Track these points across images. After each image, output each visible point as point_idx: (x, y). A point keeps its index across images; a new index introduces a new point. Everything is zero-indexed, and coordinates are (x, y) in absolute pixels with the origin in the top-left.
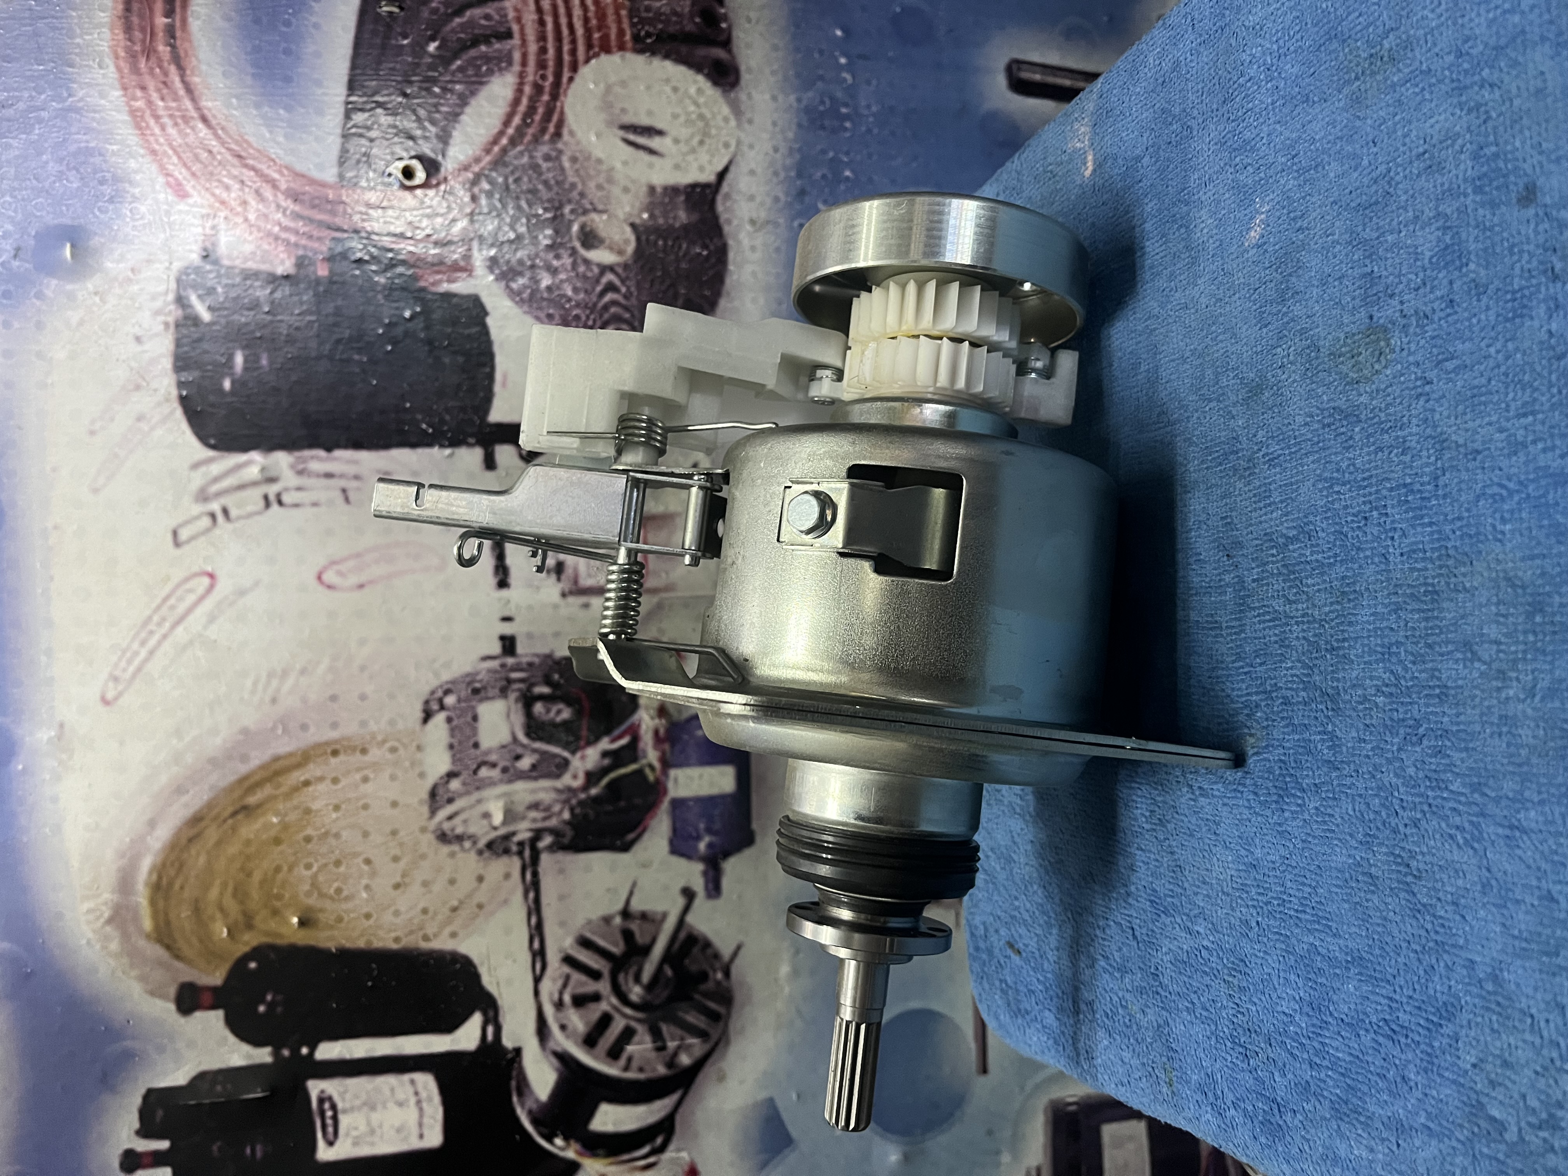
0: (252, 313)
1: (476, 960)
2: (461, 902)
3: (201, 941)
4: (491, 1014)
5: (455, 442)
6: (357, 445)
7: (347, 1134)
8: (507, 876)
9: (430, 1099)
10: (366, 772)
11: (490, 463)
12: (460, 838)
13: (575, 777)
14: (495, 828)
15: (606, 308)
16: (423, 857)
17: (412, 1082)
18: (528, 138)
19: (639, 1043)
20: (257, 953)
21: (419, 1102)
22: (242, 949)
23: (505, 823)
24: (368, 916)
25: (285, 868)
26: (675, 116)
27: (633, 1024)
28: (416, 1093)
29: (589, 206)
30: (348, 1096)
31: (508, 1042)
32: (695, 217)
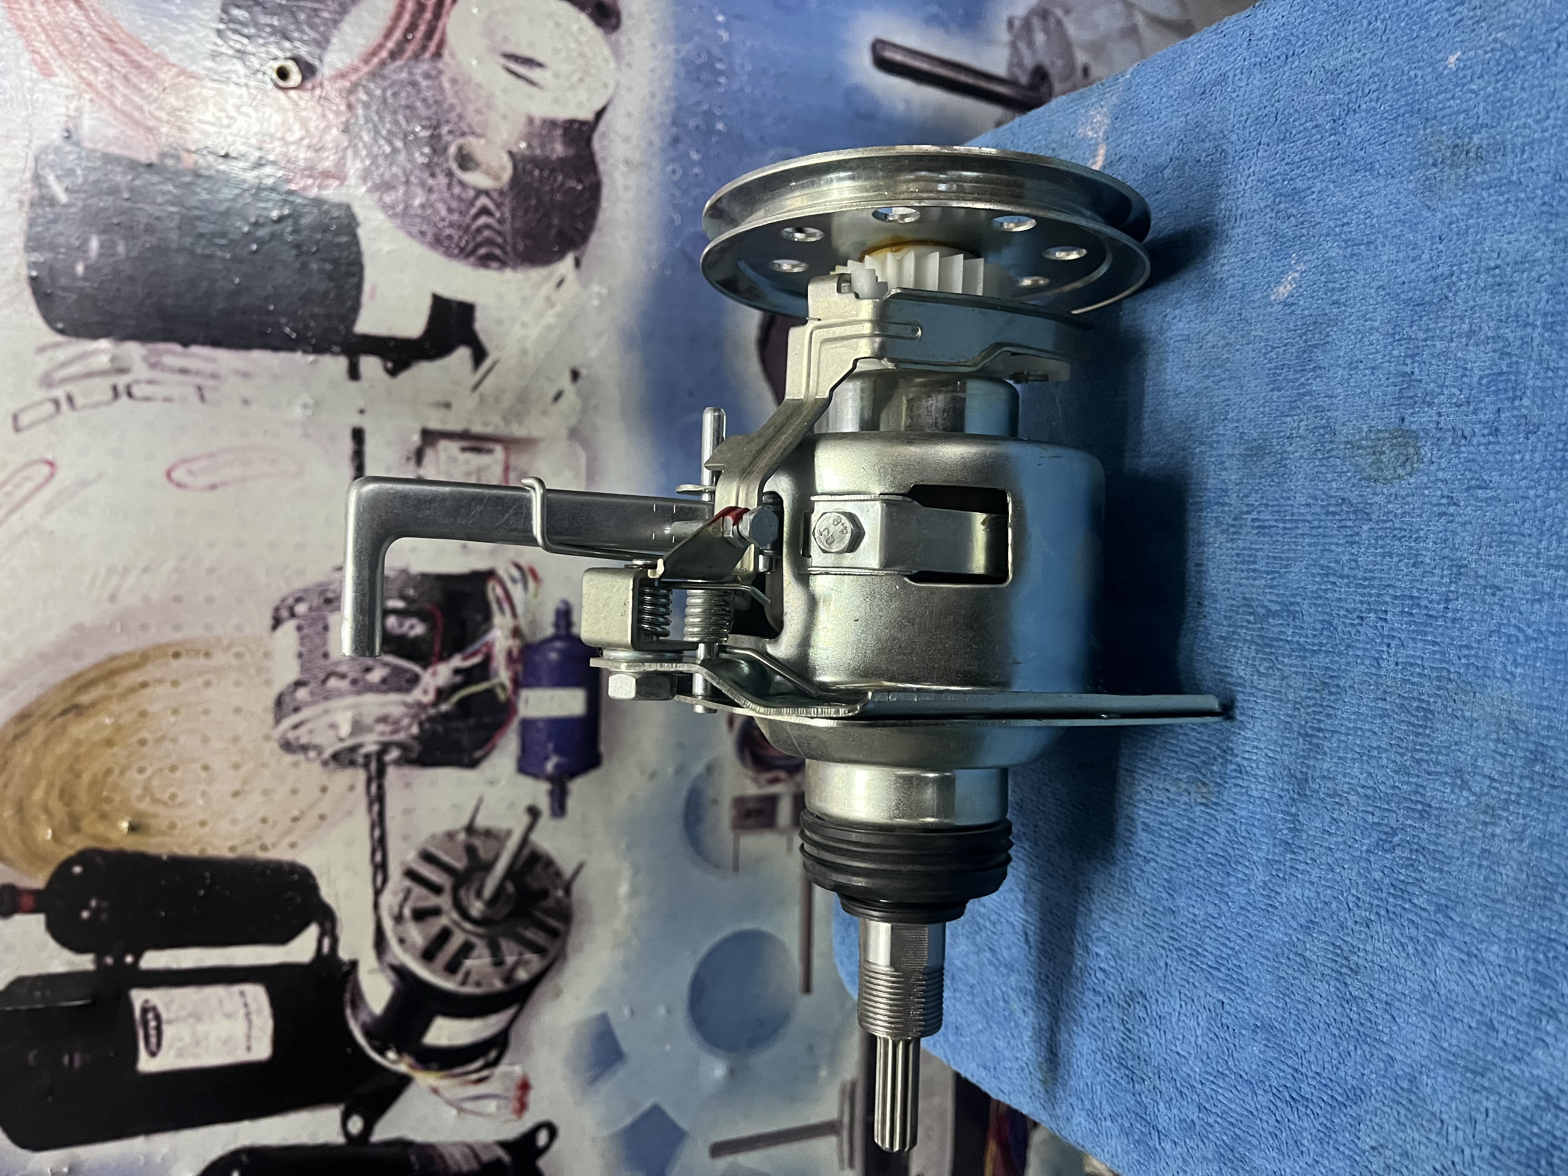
0: (111, 199)
1: (315, 872)
2: (303, 813)
3: (24, 841)
4: (328, 925)
5: (320, 349)
6: (216, 343)
7: (171, 1046)
8: (352, 788)
9: (259, 1012)
10: (207, 677)
11: (354, 373)
12: (305, 748)
13: (425, 692)
14: (341, 740)
15: (479, 230)
16: (264, 765)
17: (242, 994)
18: (408, 53)
19: (479, 957)
20: (82, 857)
21: (248, 1015)
22: (66, 852)
23: (352, 734)
24: (203, 824)
25: (117, 771)
26: (557, 51)
27: (474, 940)
28: (246, 1005)
29: (466, 129)
30: (174, 1007)
31: (344, 954)
32: (571, 152)
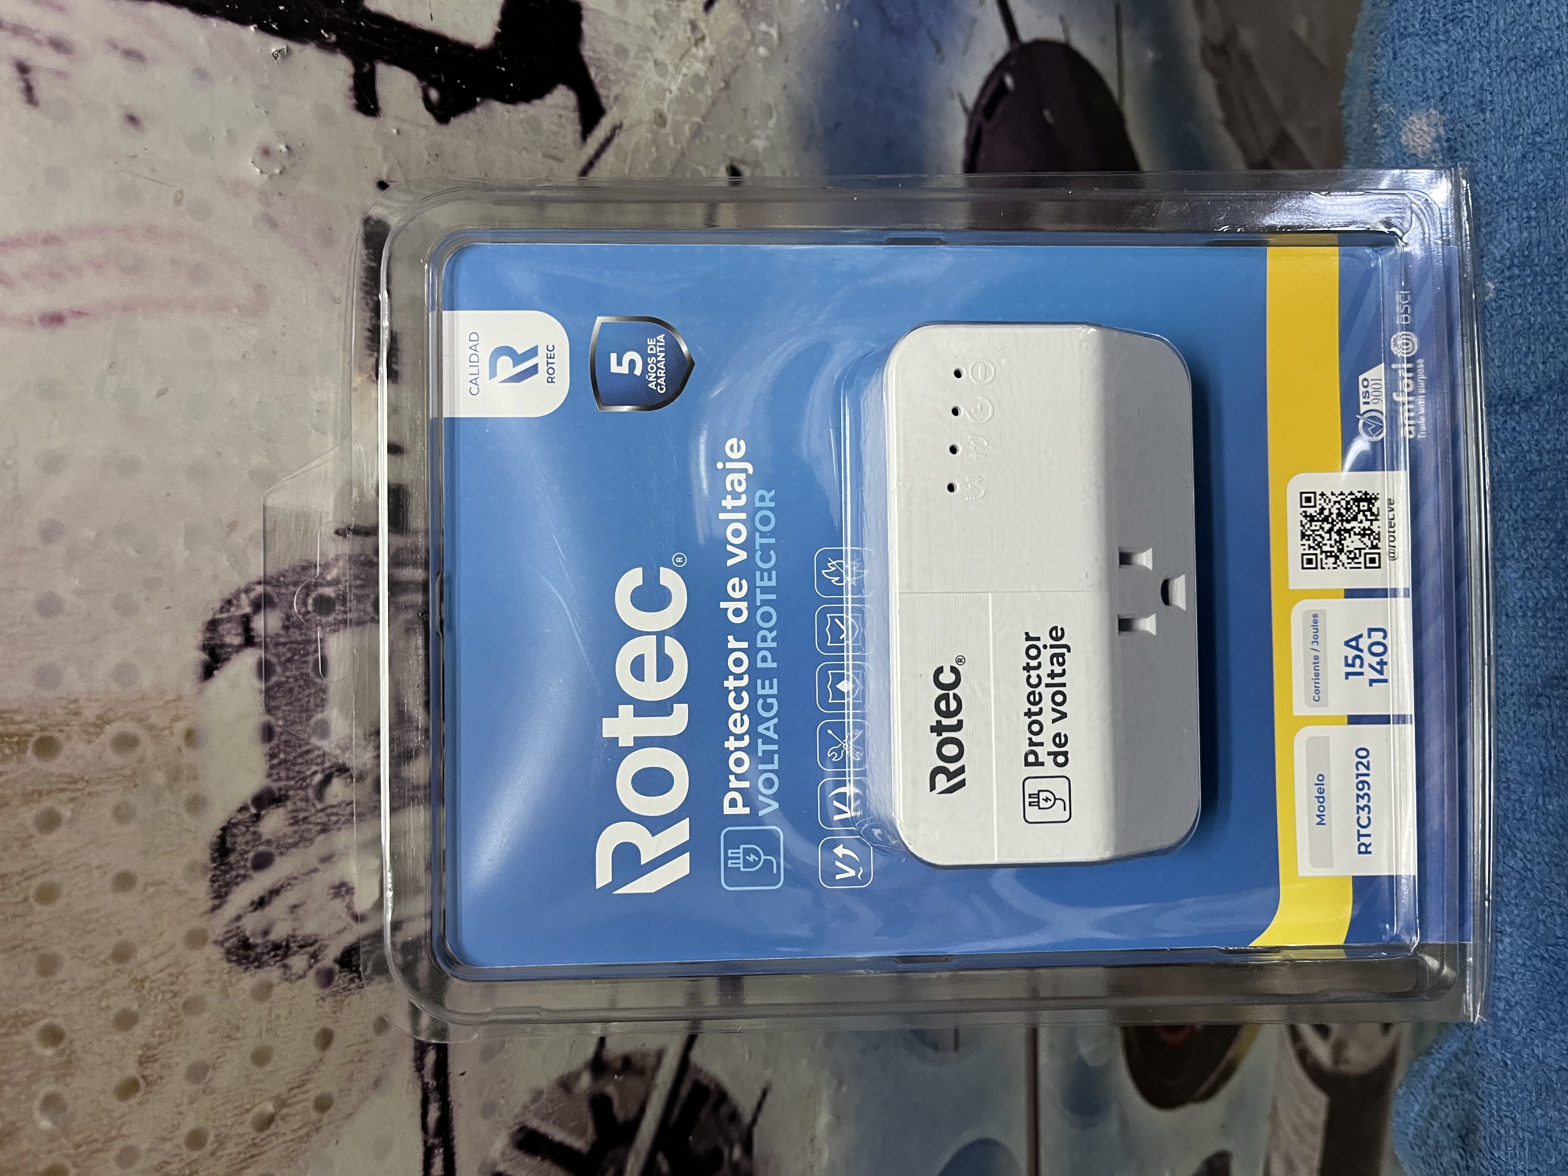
2: (281, 1102)
8: (382, 1025)
11: (365, 99)
12: (281, 951)
14: (358, 918)
16: (193, 1006)
